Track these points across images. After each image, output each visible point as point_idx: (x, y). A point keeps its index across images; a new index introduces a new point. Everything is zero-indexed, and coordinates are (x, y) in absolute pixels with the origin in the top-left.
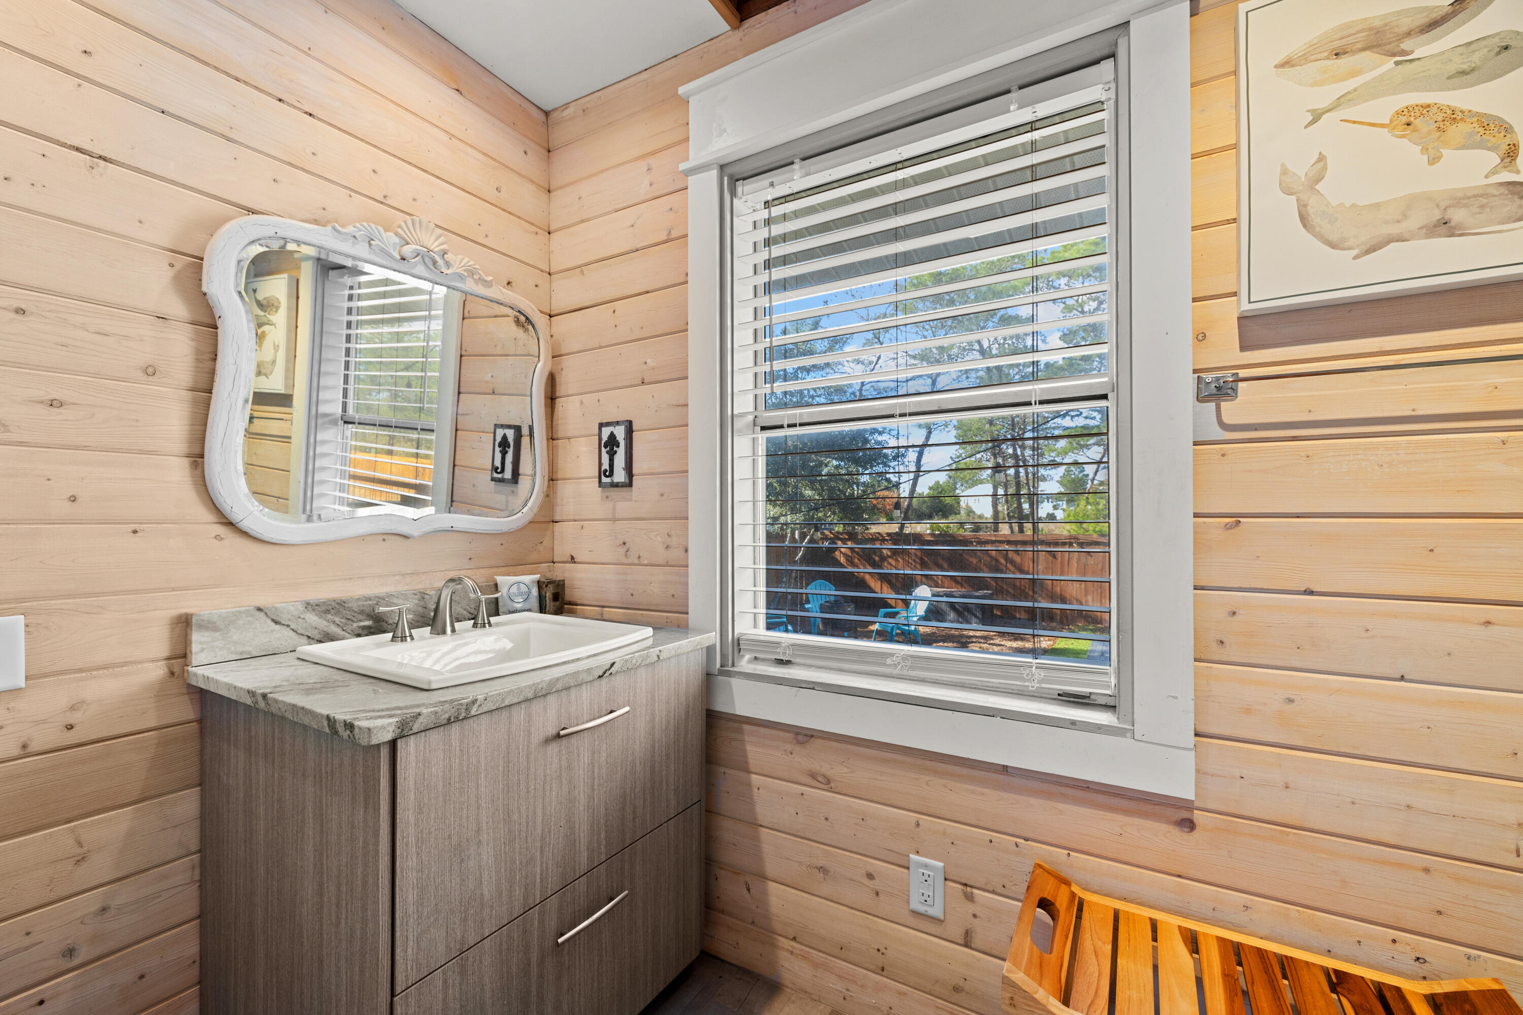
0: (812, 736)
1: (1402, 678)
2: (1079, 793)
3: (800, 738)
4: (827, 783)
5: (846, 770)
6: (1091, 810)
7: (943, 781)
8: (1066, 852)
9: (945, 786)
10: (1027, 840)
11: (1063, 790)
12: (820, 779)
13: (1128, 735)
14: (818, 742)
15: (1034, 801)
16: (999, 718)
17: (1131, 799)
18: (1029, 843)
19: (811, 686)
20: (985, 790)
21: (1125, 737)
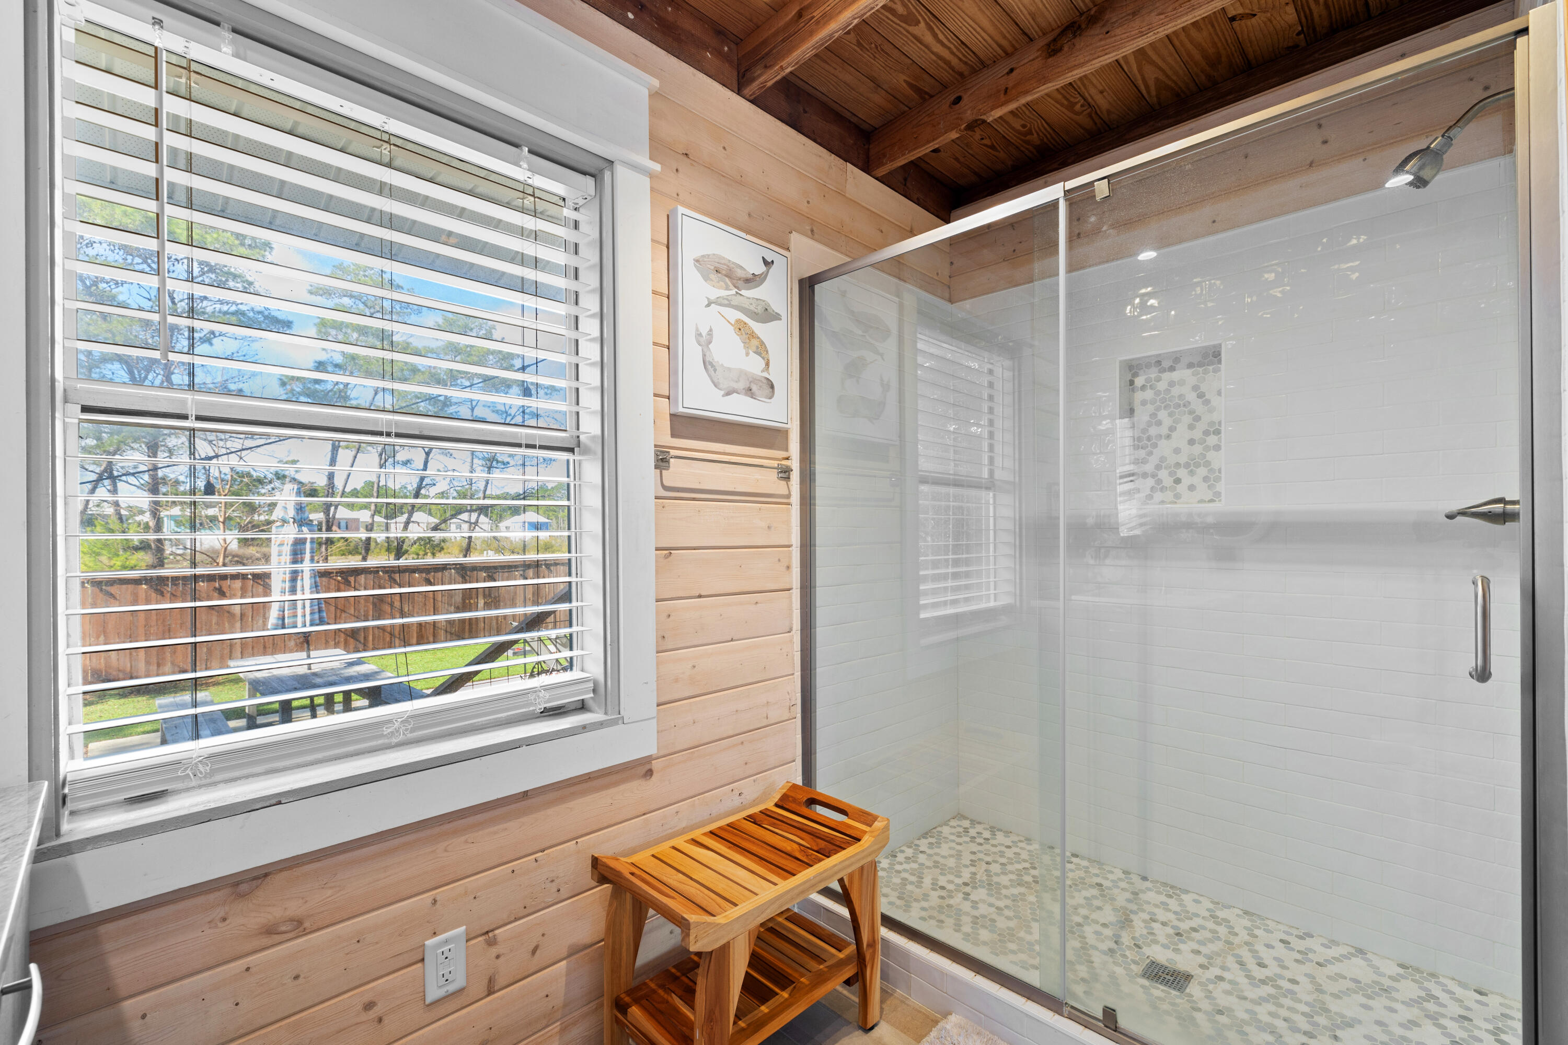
0: (266, 875)
1: (732, 640)
2: (585, 786)
3: (244, 887)
4: (299, 926)
5: (329, 892)
6: (592, 796)
7: (463, 838)
8: (575, 842)
9: (466, 842)
10: (543, 851)
11: (573, 789)
12: (283, 928)
13: (620, 722)
14: (278, 880)
15: (550, 811)
16: (524, 747)
17: (617, 772)
18: (545, 852)
19: (273, 801)
20: (505, 825)
21: (618, 724)
